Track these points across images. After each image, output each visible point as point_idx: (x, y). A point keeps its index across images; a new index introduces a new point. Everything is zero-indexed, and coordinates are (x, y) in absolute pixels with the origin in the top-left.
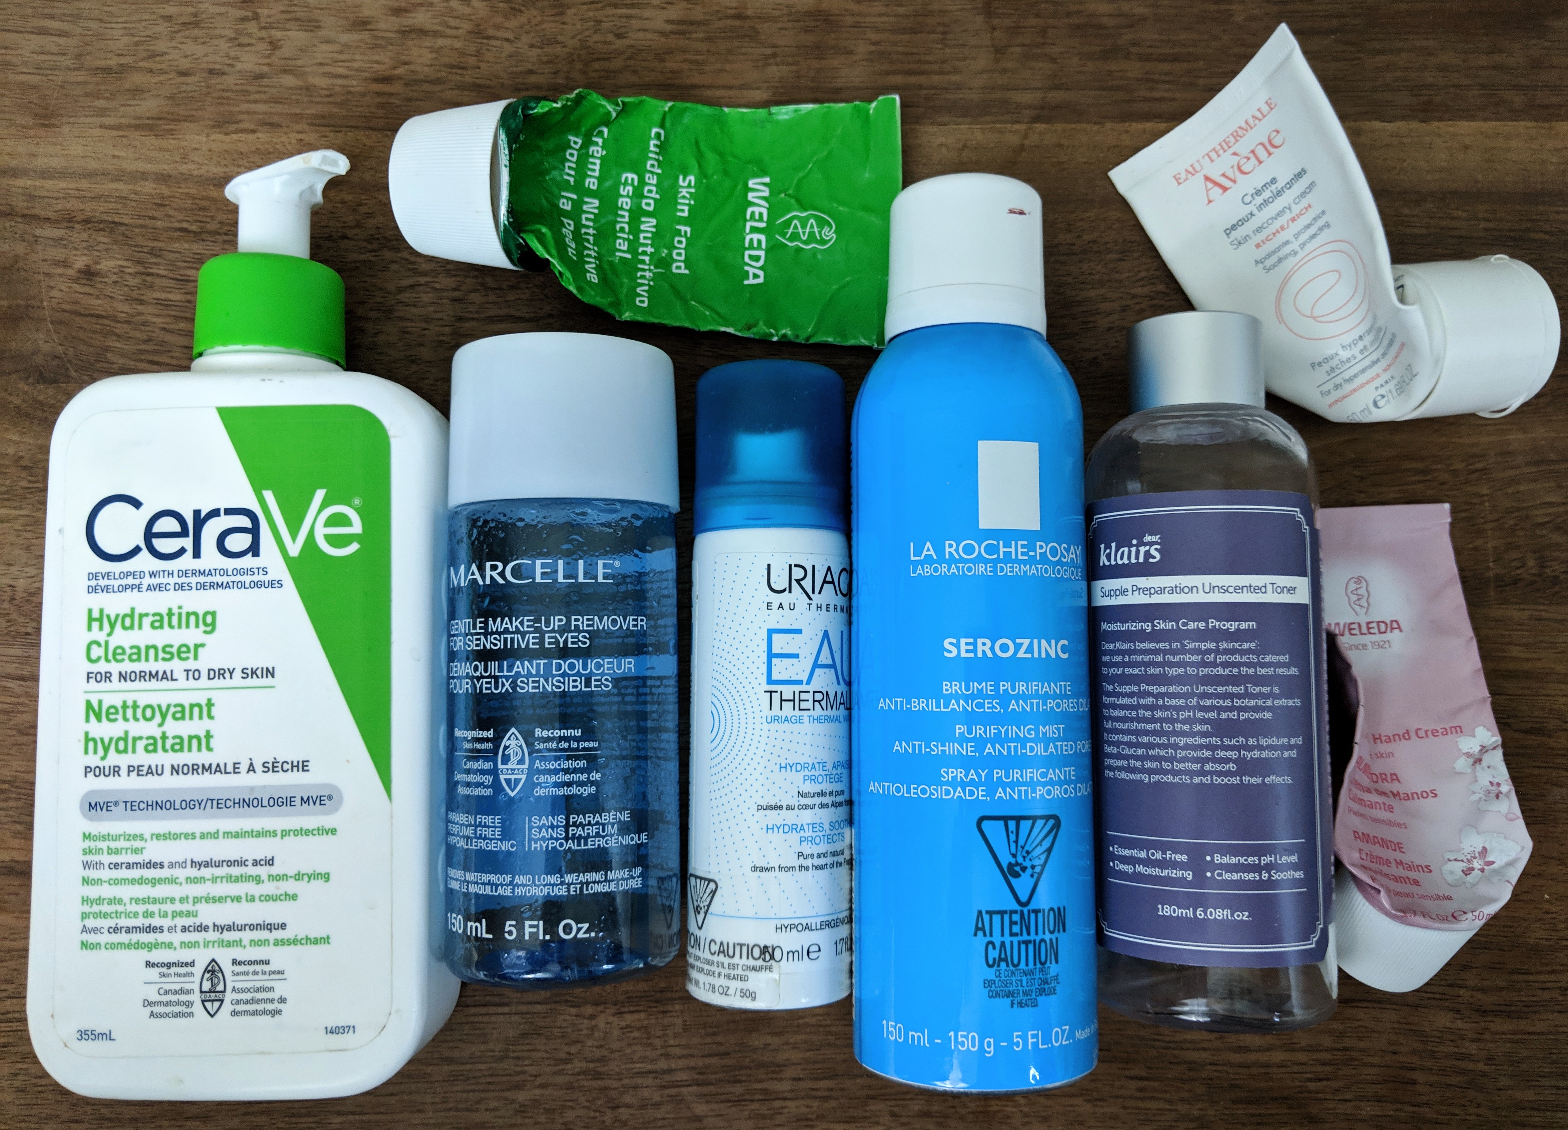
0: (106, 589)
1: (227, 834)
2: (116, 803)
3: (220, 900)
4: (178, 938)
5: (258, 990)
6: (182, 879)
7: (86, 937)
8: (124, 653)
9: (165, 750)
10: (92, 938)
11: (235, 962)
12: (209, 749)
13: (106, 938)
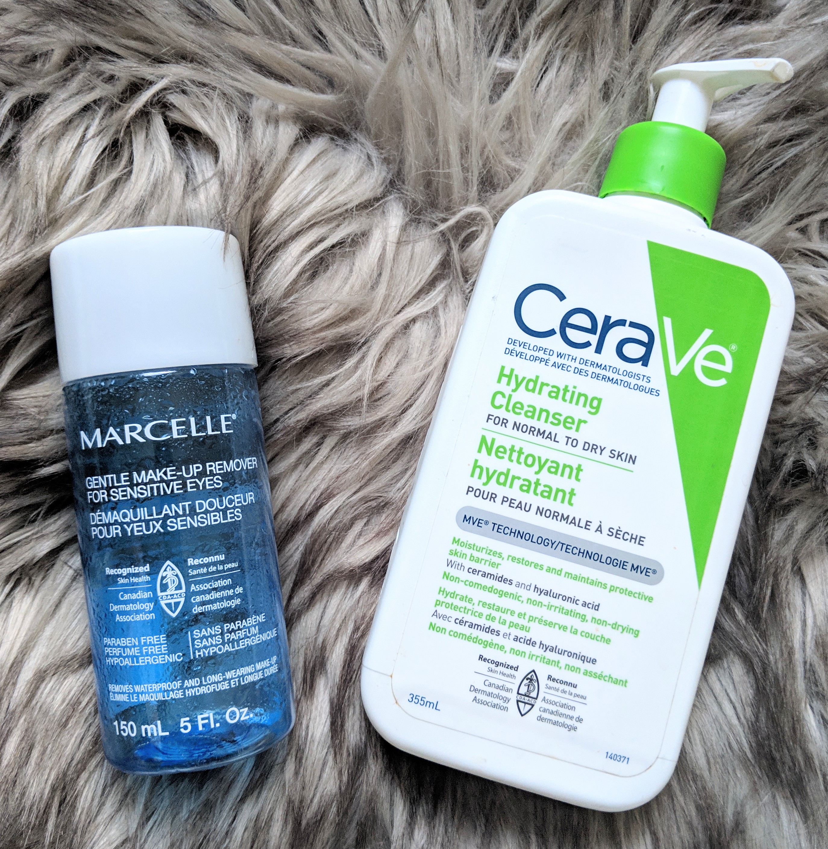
0: (520, 355)
1: (568, 575)
2: (487, 523)
3: (550, 624)
4: (509, 644)
5: (563, 706)
6: (524, 599)
7: (435, 620)
8: (522, 408)
9: (535, 493)
11: (549, 677)
12: (570, 504)
13: (451, 626)
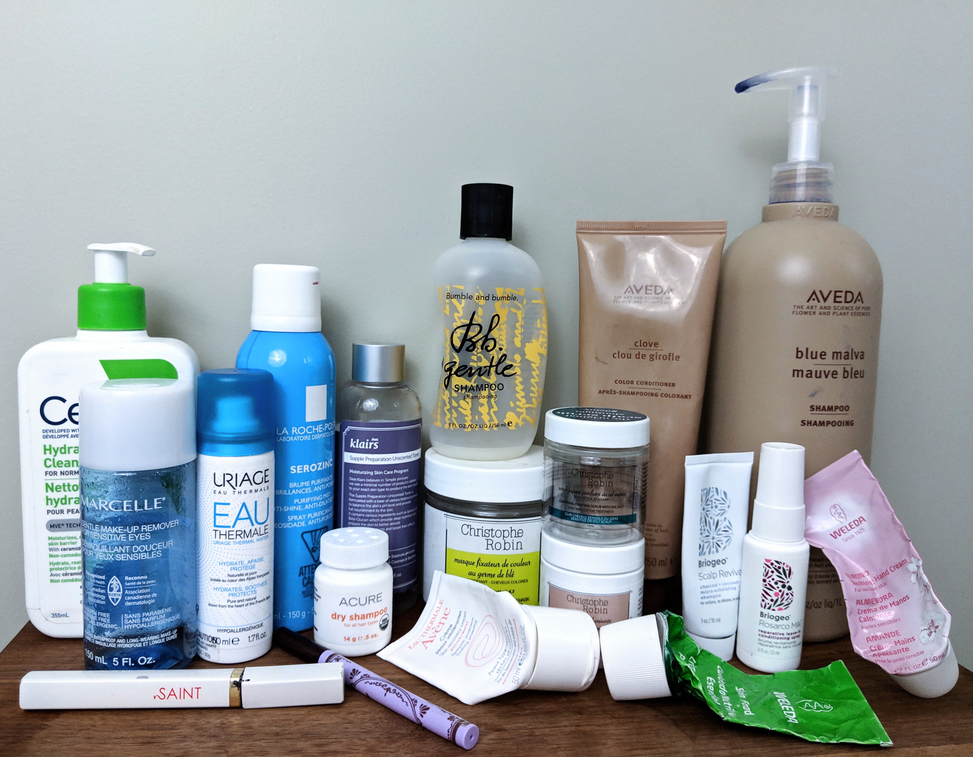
0: (52, 437)
2: (63, 525)
7: (52, 578)
8: (62, 463)
10: (56, 578)
13: (62, 578)
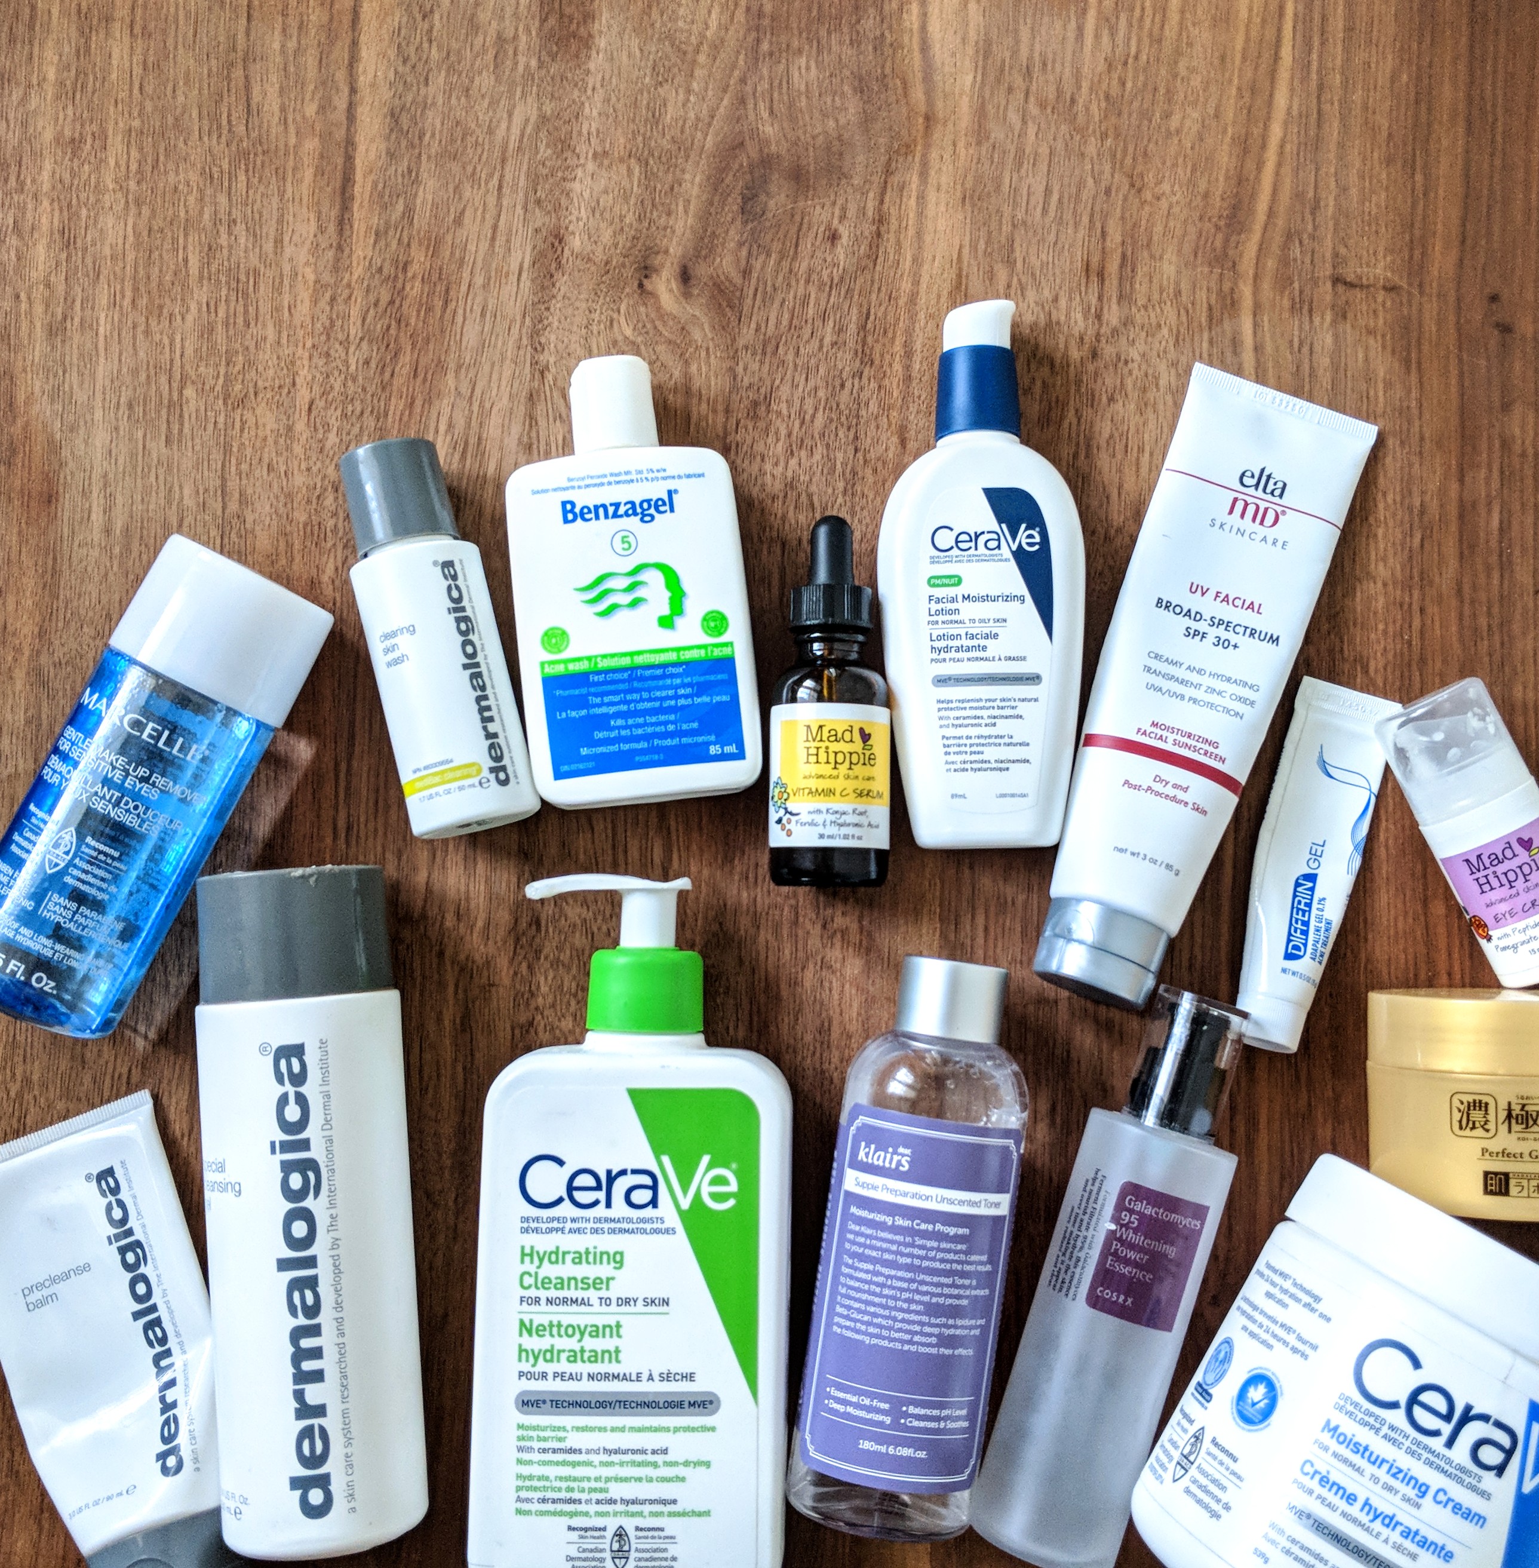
0: (536, 1230)
1: (632, 1429)
2: (544, 1402)
3: (626, 1480)
4: (593, 1508)
5: (655, 1551)
6: (597, 1463)
7: (519, 1505)
8: (550, 1282)
9: (583, 1361)
10: (526, 1506)
11: (637, 1529)
12: (618, 1361)
13: (536, 1507)
